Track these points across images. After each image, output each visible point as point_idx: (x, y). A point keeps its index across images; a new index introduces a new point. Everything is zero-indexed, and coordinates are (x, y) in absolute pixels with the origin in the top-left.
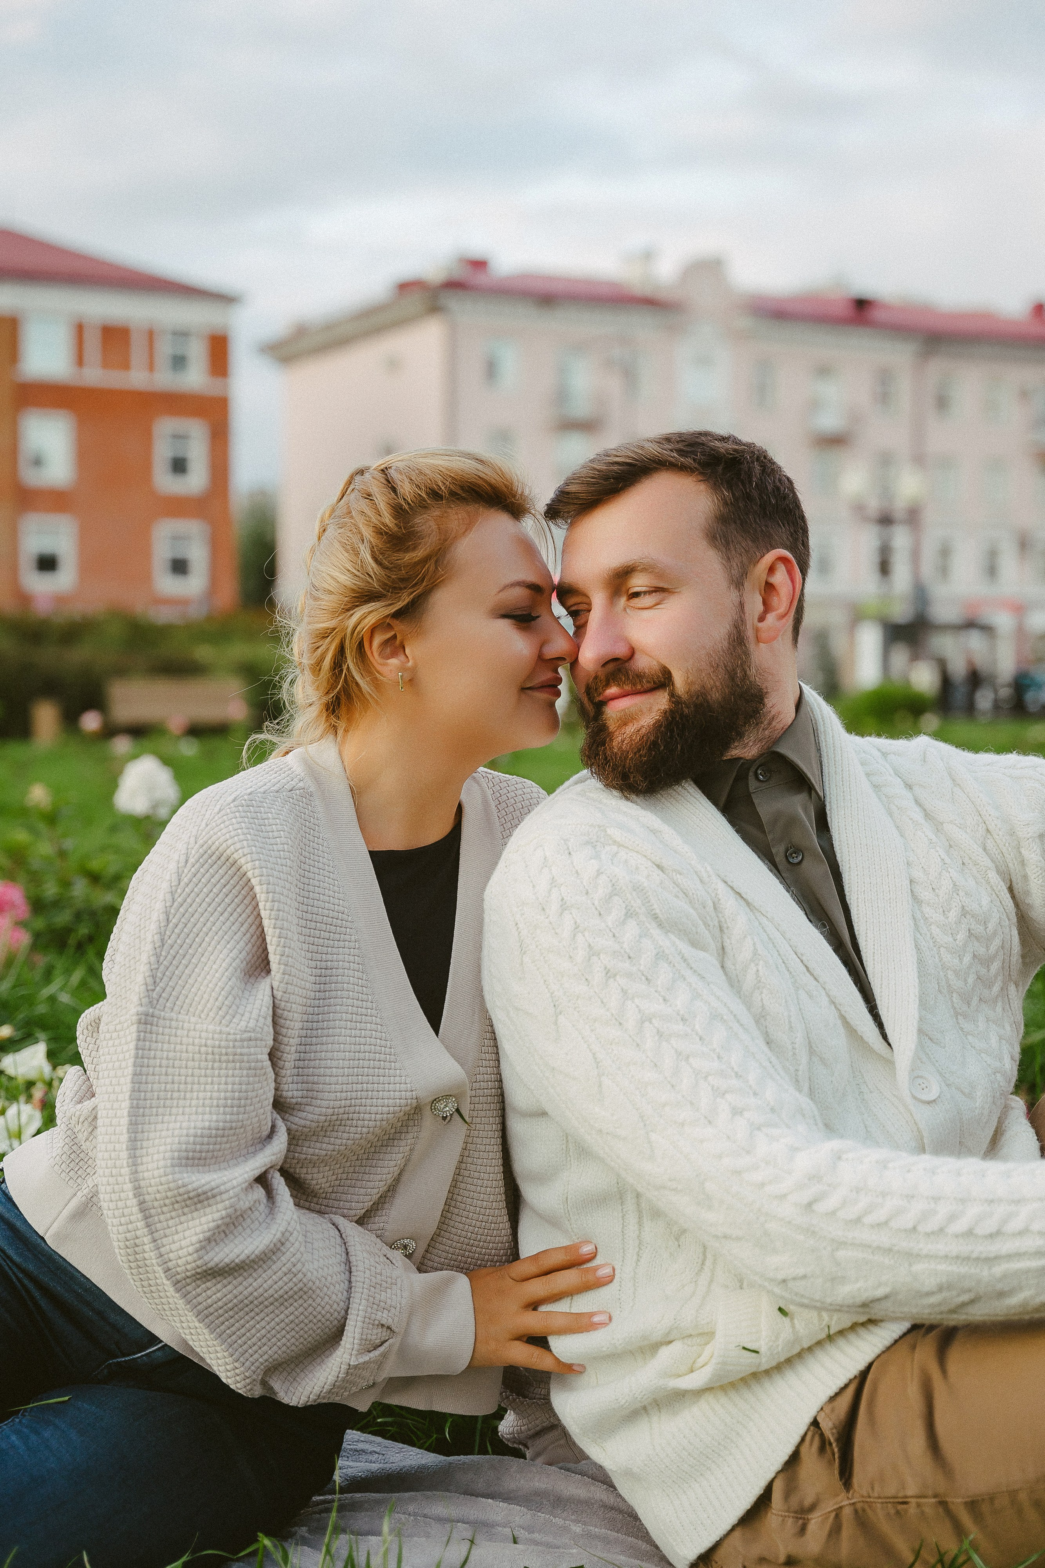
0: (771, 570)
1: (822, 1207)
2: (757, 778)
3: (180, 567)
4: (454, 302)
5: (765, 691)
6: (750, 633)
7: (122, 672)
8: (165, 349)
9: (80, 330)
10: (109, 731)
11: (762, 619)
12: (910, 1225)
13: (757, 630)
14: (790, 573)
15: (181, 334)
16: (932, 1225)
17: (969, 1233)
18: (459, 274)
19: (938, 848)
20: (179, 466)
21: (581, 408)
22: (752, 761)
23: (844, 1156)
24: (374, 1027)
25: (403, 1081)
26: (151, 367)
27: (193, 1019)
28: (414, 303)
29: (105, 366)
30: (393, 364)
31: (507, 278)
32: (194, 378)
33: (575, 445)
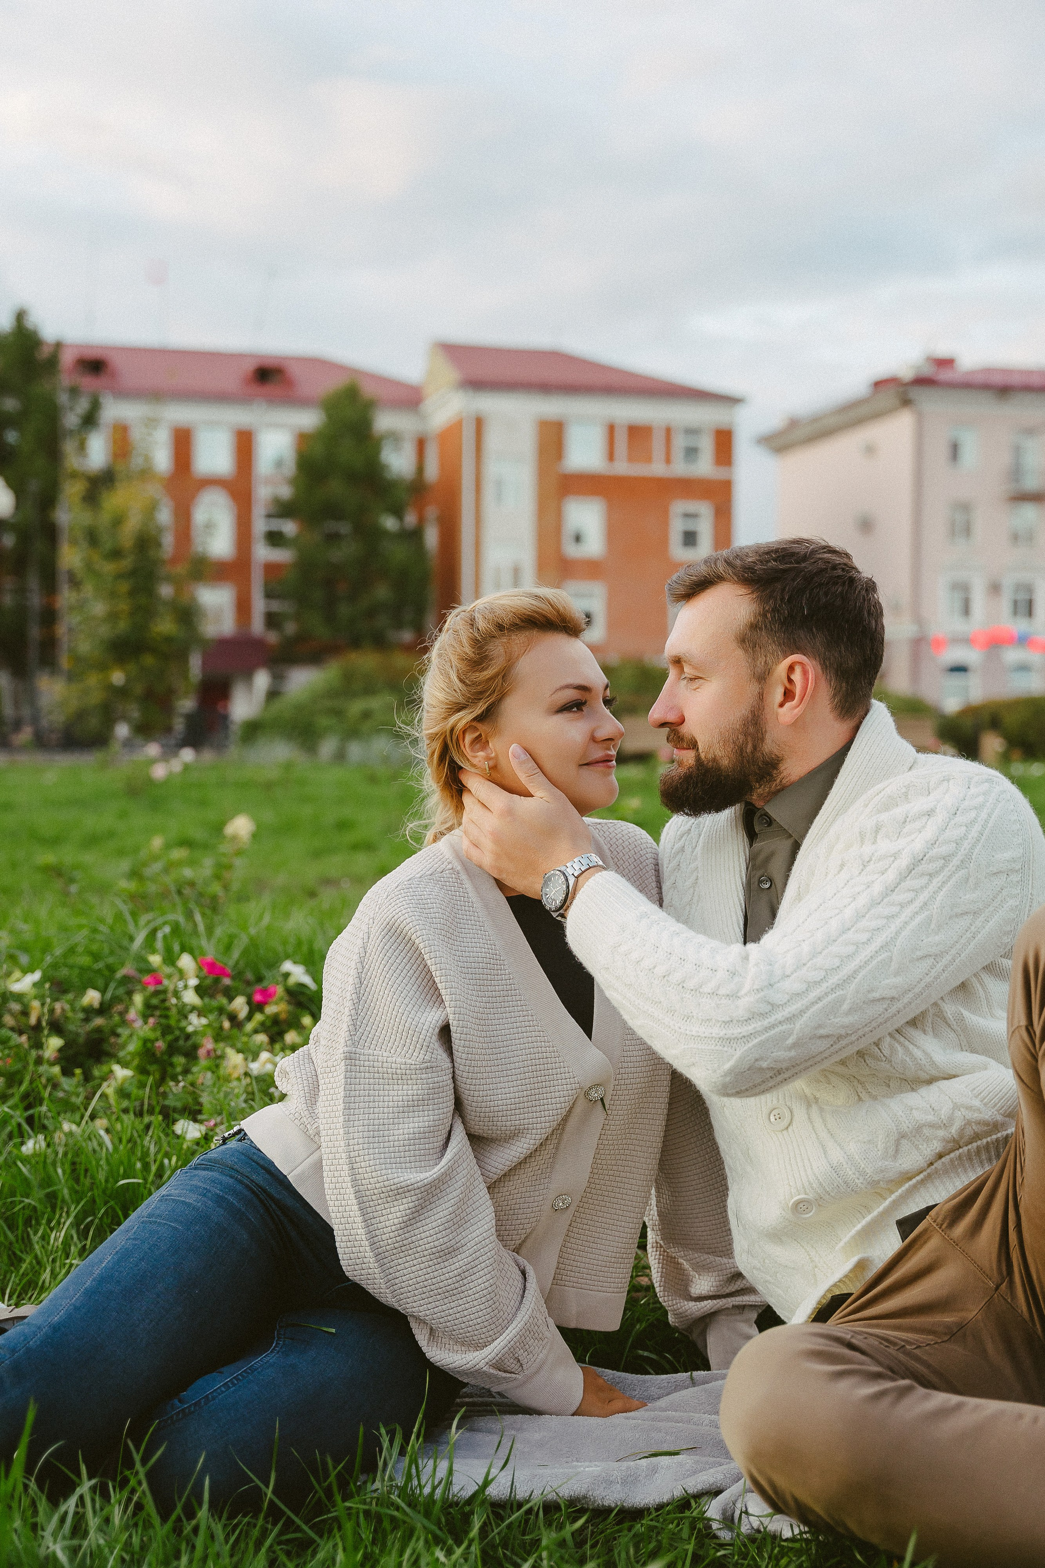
2: (762, 823)
8: (680, 442)
9: (611, 429)
11: (781, 705)
13: (777, 714)
15: (691, 431)
18: (928, 371)
20: (690, 539)
21: (1032, 482)
24: (537, 1033)
25: (567, 1071)
26: (668, 461)
27: (385, 1054)
28: (888, 398)
29: (631, 459)
30: (870, 450)
31: (973, 372)
32: (704, 467)
33: (1028, 514)
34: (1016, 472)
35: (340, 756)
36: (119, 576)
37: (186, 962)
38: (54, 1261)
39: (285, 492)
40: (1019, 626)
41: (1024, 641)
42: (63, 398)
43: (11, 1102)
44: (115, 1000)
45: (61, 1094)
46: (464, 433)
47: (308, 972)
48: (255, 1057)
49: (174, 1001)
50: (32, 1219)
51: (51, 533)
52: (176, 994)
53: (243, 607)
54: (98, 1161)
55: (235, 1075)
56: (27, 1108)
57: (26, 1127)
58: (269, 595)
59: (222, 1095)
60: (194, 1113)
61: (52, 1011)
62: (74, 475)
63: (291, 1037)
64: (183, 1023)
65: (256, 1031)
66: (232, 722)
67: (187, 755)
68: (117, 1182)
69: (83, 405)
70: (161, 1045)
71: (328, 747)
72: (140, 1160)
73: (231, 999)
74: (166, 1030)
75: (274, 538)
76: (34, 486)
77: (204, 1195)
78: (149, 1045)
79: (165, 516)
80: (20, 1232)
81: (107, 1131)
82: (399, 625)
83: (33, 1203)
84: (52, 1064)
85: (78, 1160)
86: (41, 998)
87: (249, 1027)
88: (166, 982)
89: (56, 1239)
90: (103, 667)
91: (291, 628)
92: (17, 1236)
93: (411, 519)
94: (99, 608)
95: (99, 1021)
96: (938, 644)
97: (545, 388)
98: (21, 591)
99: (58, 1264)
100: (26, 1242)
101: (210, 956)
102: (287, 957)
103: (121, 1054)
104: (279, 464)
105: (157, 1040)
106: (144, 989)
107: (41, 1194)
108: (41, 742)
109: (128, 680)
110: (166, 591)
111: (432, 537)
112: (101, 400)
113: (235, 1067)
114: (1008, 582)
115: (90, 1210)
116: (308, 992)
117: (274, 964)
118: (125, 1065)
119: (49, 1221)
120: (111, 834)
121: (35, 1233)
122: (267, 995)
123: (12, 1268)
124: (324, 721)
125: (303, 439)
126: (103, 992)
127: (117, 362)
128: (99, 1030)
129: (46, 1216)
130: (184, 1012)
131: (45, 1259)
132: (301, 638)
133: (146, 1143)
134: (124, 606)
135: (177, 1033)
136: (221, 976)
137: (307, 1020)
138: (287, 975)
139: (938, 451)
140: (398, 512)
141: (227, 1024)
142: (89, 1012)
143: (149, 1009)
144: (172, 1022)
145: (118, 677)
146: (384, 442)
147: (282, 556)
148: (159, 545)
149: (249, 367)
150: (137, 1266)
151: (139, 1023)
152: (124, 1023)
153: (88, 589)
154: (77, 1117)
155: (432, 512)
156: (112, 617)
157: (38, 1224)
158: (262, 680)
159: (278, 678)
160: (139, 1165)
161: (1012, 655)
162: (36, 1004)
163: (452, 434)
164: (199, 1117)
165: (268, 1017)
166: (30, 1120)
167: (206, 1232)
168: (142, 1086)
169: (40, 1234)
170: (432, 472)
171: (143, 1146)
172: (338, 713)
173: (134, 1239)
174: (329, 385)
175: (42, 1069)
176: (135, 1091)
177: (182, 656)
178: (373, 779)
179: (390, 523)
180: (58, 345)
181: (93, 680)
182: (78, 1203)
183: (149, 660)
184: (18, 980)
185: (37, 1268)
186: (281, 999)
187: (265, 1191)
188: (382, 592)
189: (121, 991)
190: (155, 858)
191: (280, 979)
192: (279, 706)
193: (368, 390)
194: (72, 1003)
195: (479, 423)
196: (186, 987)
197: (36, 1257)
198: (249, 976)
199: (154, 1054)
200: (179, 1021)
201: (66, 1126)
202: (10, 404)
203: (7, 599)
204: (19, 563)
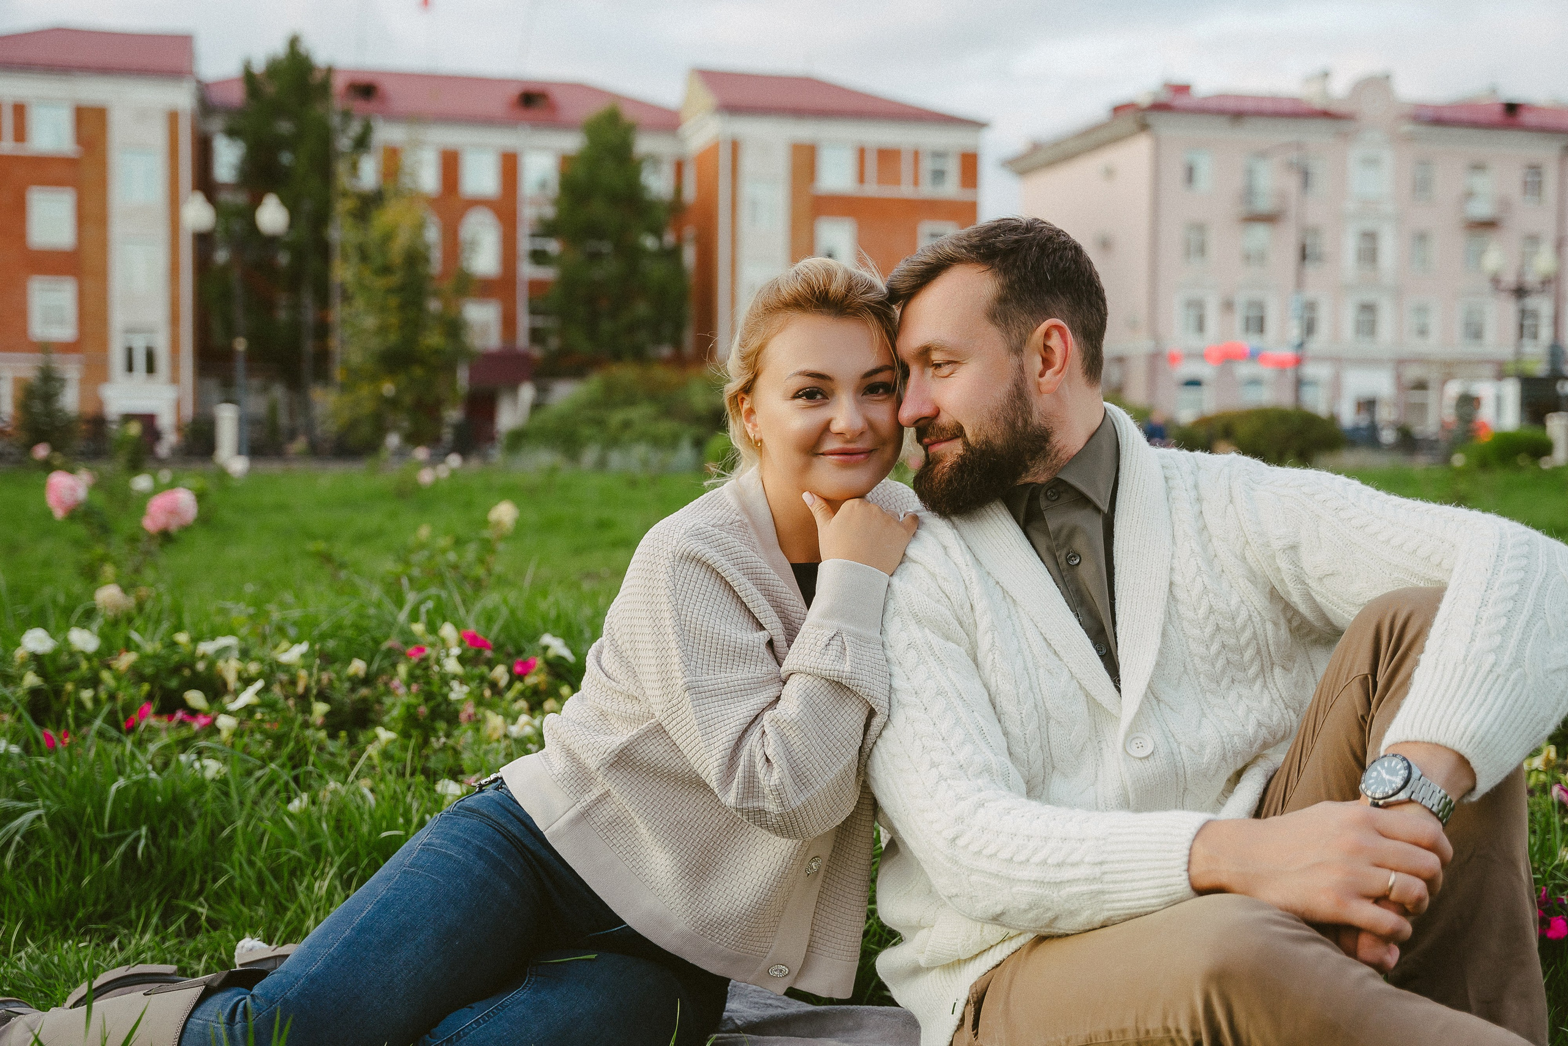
0: (1047, 335)
1: (961, 842)
2: (1047, 498)
4: (1159, 121)
5: (1050, 430)
6: (1031, 386)
8: (927, 165)
9: (862, 153)
11: (1042, 375)
12: (1009, 856)
13: (1039, 384)
14: (1063, 336)
15: (938, 155)
16: (1021, 857)
17: (1044, 862)
18: (1165, 97)
19: (1192, 541)
21: (1264, 204)
22: (1043, 485)
23: (986, 805)
26: (916, 183)
28: (1127, 123)
29: (881, 180)
30: (1109, 173)
31: (1206, 99)
32: (951, 189)
33: (1260, 234)
34: (1249, 193)
35: (602, 464)
36: (390, 291)
37: (448, 631)
38: (318, 909)
39: (549, 212)
40: (1251, 342)
41: (1255, 356)
42: (336, 121)
43: (279, 761)
44: (381, 671)
45: (326, 757)
46: (720, 153)
47: (567, 645)
48: (515, 720)
49: (436, 668)
50: (297, 870)
51: (324, 250)
52: (438, 662)
53: (508, 323)
54: (361, 815)
55: (495, 736)
56: (294, 767)
57: (293, 785)
58: (534, 311)
59: (481, 753)
60: (456, 774)
61: (319, 681)
62: (345, 194)
63: (549, 704)
64: (445, 690)
65: (515, 700)
66: (497, 432)
67: (454, 460)
68: (379, 834)
69: (355, 128)
70: (424, 710)
71: (590, 455)
72: (402, 816)
73: (491, 669)
74: (429, 697)
75: (539, 257)
76: (307, 206)
77: (465, 847)
78: (412, 711)
79: (433, 234)
80: (285, 883)
81: (372, 790)
82: (658, 341)
83: (298, 854)
84: (319, 729)
85: (342, 817)
86: (309, 667)
87: (510, 695)
88: (428, 651)
89: (320, 888)
90: (374, 378)
91: (554, 343)
92: (282, 887)
93: (669, 238)
94: (370, 322)
95: (364, 692)
96: (1173, 359)
97: (798, 113)
98: (296, 307)
99: (322, 912)
100: (292, 894)
101: (472, 628)
102: (546, 631)
103: (386, 719)
104: (543, 185)
105: (420, 705)
106: (408, 660)
107: (307, 846)
108: (316, 451)
109: (399, 391)
110: (434, 305)
111: (690, 256)
112: (372, 124)
113: (495, 729)
114: (1241, 299)
115: (353, 860)
116: (566, 664)
117: (535, 637)
118: (388, 728)
119: (313, 872)
120: (380, 533)
121: (300, 884)
122: (527, 667)
123: (278, 916)
124: (586, 431)
125: (567, 162)
126: (369, 664)
127: (388, 87)
128: (364, 700)
129: (311, 868)
130: (445, 680)
131: (309, 908)
132: (564, 353)
133: (409, 799)
134: (394, 320)
135: (439, 699)
136: (483, 649)
137: (565, 690)
138: (546, 648)
139: (1174, 174)
140: (657, 232)
141: (487, 693)
142: (357, 682)
143: (412, 677)
144: (435, 689)
145: (388, 388)
146: (644, 165)
147: (546, 273)
148: (427, 260)
149: (515, 92)
150: (397, 917)
151: (402, 690)
152: (389, 692)
153: (359, 303)
154: (343, 775)
155: (689, 232)
156: (382, 330)
157: (303, 875)
158: (527, 393)
159: (542, 391)
160: (401, 820)
161: (1244, 370)
162: (303, 673)
163: (709, 156)
164: (460, 777)
165: (527, 688)
166: (296, 779)
167: (467, 885)
168: (405, 748)
169: (305, 884)
170: (690, 193)
171: (405, 803)
172: (600, 423)
173: (395, 889)
174: (592, 110)
175: (309, 733)
176: (397, 753)
177: (450, 368)
178: (633, 483)
179: (649, 242)
180: (330, 71)
181: (365, 391)
182: (341, 854)
183: (418, 372)
184: (286, 651)
185: (302, 916)
186: (541, 670)
187: (521, 842)
188: (642, 309)
189: (386, 664)
190: (422, 546)
191: (540, 651)
192: (543, 416)
193: (629, 115)
194: (338, 673)
195: (735, 147)
196: (448, 656)
197: (301, 906)
198: (510, 648)
199: (417, 720)
200: (441, 687)
201: (332, 785)
202: (285, 127)
203: (283, 315)
204: (294, 280)
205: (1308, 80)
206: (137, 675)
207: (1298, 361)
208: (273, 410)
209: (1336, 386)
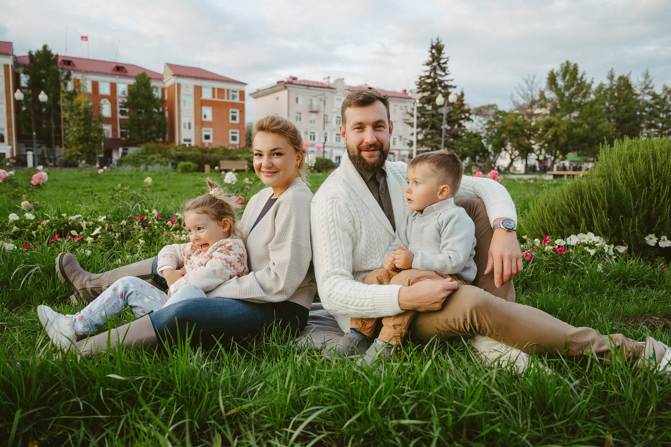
3: (234, 138)
4: (289, 86)
7: (223, 159)
8: (231, 93)
9: (214, 89)
10: (220, 171)
15: (234, 91)
18: (291, 80)
20: (234, 118)
21: (314, 109)
26: (228, 98)
28: (281, 86)
29: (219, 97)
30: (277, 98)
31: (301, 81)
32: (237, 100)
33: (313, 116)
34: (311, 106)
35: (146, 169)
36: (80, 120)
40: (312, 142)
41: (313, 146)
42: (60, 71)
46: (175, 87)
51: (58, 109)
53: (114, 130)
58: (121, 128)
61: (111, 227)
62: (64, 92)
69: (66, 73)
70: (150, 234)
71: (142, 167)
75: (123, 113)
76: (53, 94)
78: (145, 234)
79: (91, 104)
82: (159, 137)
90: (76, 144)
91: (128, 136)
93: (161, 110)
94: (75, 129)
97: (196, 78)
98: (49, 124)
104: (124, 93)
106: (137, 220)
109: (84, 148)
110: (93, 125)
111: (167, 114)
112: (71, 72)
113: (176, 238)
114: (309, 131)
122: (173, 221)
124: (141, 160)
125: (130, 87)
126: (126, 221)
127: (74, 62)
132: (131, 139)
134: (82, 128)
139: (293, 100)
140: (157, 107)
142: (123, 227)
146: (153, 89)
147: (125, 117)
149: (114, 65)
153: (71, 123)
155: (167, 108)
156: (79, 131)
158: (121, 150)
159: (125, 150)
162: (107, 225)
163: (171, 88)
170: (166, 97)
172: (145, 158)
174: (139, 72)
177: (100, 142)
179: (155, 110)
180: (57, 56)
181: (74, 148)
183: (89, 143)
188: (154, 128)
192: (126, 157)
193: (148, 75)
194: (117, 224)
195: (179, 85)
198: (167, 217)
202: (43, 72)
203: (44, 126)
204: (48, 116)
205: (324, 79)
206: (50, 226)
207: (324, 147)
208: (43, 153)
209: (331, 154)
